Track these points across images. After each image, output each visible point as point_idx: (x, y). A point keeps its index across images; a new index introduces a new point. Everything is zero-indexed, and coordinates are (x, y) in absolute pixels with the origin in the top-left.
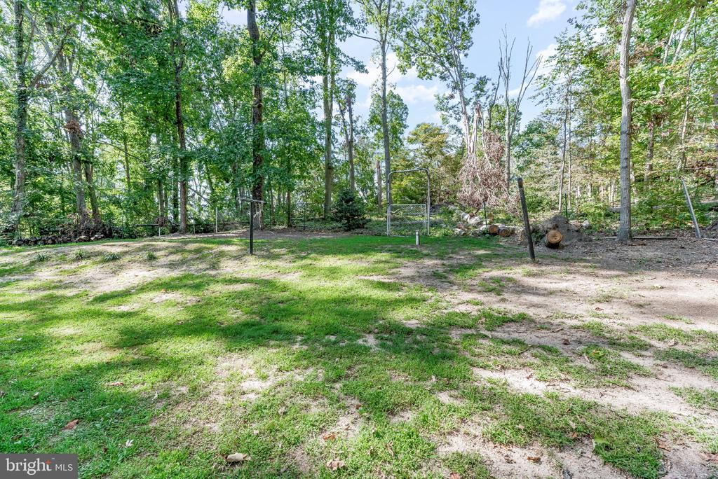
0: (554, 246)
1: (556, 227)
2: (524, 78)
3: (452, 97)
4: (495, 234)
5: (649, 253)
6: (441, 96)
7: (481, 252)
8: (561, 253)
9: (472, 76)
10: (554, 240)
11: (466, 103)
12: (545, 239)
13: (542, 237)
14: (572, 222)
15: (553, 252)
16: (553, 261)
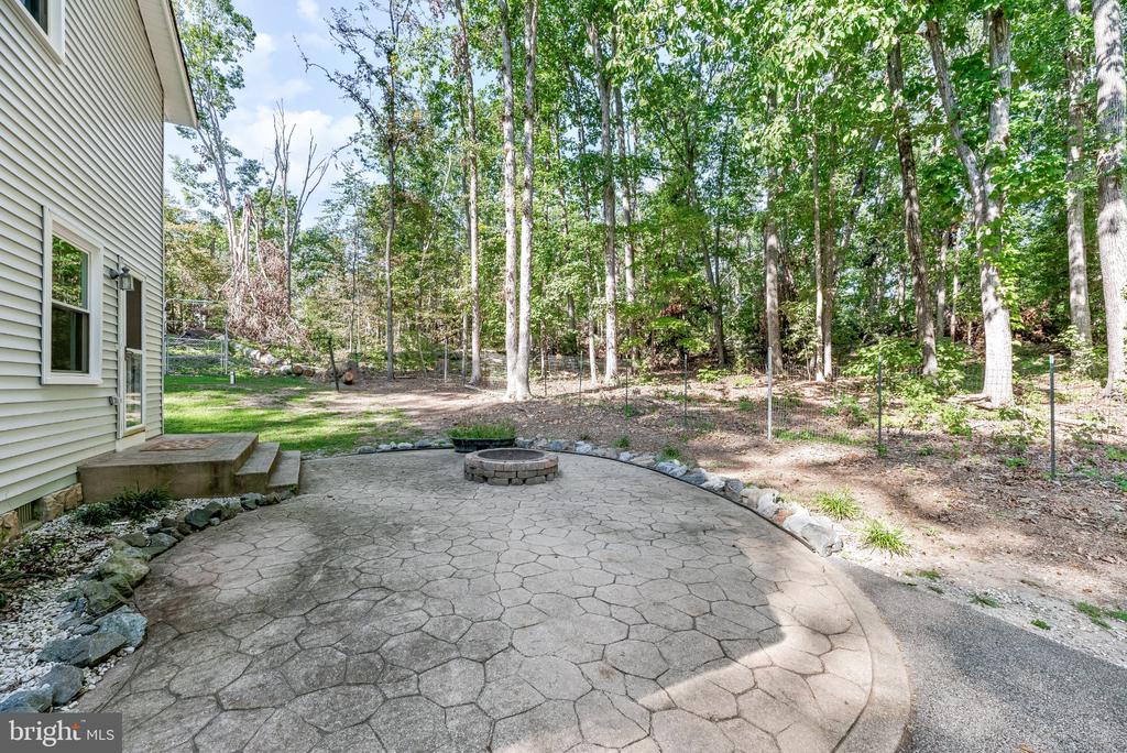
0: (349, 383)
1: (350, 369)
2: (307, 178)
3: (202, 169)
4: (299, 374)
5: (398, 386)
6: (182, 160)
7: (298, 388)
8: (352, 387)
9: (236, 153)
10: (349, 379)
11: (229, 187)
12: (343, 378)
13: (341, 376)
14: (361, 364)
15: (348, 387)
16: (350, 391)
